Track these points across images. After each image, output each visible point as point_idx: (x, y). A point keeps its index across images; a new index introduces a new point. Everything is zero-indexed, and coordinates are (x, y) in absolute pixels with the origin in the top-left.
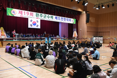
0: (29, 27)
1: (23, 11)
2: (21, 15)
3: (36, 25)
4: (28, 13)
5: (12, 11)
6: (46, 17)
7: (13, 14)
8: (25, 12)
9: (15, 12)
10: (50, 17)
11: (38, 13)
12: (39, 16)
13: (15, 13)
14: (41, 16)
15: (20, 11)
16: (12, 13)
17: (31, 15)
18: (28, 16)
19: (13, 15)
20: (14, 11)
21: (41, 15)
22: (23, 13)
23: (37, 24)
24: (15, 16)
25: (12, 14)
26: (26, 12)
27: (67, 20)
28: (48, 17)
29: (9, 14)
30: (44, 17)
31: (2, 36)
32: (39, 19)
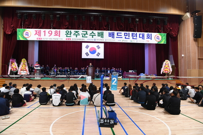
1: (42, 30)
2: (39, 37)
3: (96, 53)
4: (50, 32)
5: (25, 33)
6: (86, 35)
7: (27, 36)
8: (45, 31)
9: (29, 33)
10: (97, 34)
11: (69, 30)
13: (29, 35)
15: (36, 31)
16: (24, 35)
17: (56, 35)
18: (50, 37)
19: (26, 38)
20: (27, 33)
21: (77, 32)
22: (42, 33)
23: (98, 51)
24: (28, 39)
25: (24, 37)
26: (47, 30)
27: (140, 37)
28: (93, 36)
29: (20, 38)
30: (83, 37)
31: (22, 71)
32: (71, 40)
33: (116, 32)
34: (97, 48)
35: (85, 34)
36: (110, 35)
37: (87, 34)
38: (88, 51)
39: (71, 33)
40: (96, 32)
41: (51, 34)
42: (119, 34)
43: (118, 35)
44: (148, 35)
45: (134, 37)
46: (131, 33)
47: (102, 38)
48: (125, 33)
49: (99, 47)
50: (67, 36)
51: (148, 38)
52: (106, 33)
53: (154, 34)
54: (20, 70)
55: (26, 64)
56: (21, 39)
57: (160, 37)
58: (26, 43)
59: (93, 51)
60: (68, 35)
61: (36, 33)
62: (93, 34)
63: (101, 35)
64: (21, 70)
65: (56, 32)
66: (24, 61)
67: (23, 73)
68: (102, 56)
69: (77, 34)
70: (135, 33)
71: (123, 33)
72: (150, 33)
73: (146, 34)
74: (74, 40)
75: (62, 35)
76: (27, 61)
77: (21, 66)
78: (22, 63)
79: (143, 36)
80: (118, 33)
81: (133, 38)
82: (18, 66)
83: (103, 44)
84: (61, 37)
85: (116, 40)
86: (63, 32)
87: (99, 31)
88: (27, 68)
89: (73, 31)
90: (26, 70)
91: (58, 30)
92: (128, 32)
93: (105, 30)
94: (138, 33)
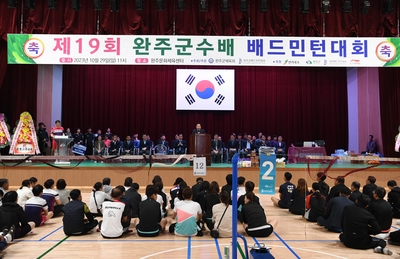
0: (181, 104)
1: (74, 38)
2: (66, 56)
3: (215, 96)
4: (94, 43)
5: (27, 45)
6: (188, 50)
7: (33, 54)
8: (80, 41)
9: (40, 46)
10: (216, 46)
11: (144, 37)
12: (151, 47)
14: (163, 50)
15: (58, 40)
16: (27, 51)
17: (110, 50)
18: (95, 56)
19: (31, 59)
20: (34, 44)
21: (163, 41)
22: (74, 46)
23: (218, 90)
24: (38, 61)
25: (26, 57)
26: (86, 38)
27: (333, 51)
28: (205, 50)
29: (16, 58)
30: (179, 53)
31: (21, 146)
32: (150, 63)
33: (266, 40)
34: (215, 83)
35: (184, 47)
36: (251, 47)
37: (189, 46)
38: (191, 90)
39: (148, 44)
40: (213, 40)
41: (97, 47)
42: (275, 45)
43: (272, 47)
44: (357, 45)
45: (318, 52)
46: (308, 40)
47: (230, 57)
48: (291, 42)
49: (220, 80)
50: (137, 53)
51: (358, 52)
52: (241, 42)
53: (373, 42)
54: (14, 141)
55: (32, 126)
56: (19, 61)
57: (393, 49)
58: (31, 71)
59: (205, 91)
60: (141, 51)
61: (58, 46)
62: (205, 46)
63: (228, 48)
64: (19, 142)
65: (109, 42)
66: (25, 118)
67: (25, 150)
68: (229, 104)
69: (163, 46)
70: (320, 39)
71: (286, 40)
72: (362, 40)
73: (350, 41)
74: (155, 63)
75: (125, 50)
76: (34, 118)
77: (17, 132)
78: (20, 124)
79: (343, 47)
80: (272, 42)
81: (314, 55)
82: (12, 132)
83: (232, 72)
84: (121, 57)
85: (268, 60)
86: (127, 41)
87: (222, 38)
88: (34, 138)
89: (153, 39)
90: (31, 143)
91: (115, 37)
92: (299, 39)
93: (237, 33)
94: (328, 40)
